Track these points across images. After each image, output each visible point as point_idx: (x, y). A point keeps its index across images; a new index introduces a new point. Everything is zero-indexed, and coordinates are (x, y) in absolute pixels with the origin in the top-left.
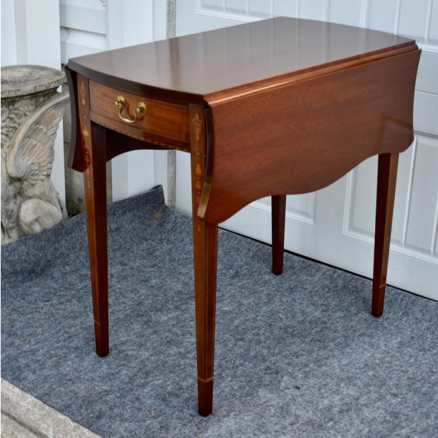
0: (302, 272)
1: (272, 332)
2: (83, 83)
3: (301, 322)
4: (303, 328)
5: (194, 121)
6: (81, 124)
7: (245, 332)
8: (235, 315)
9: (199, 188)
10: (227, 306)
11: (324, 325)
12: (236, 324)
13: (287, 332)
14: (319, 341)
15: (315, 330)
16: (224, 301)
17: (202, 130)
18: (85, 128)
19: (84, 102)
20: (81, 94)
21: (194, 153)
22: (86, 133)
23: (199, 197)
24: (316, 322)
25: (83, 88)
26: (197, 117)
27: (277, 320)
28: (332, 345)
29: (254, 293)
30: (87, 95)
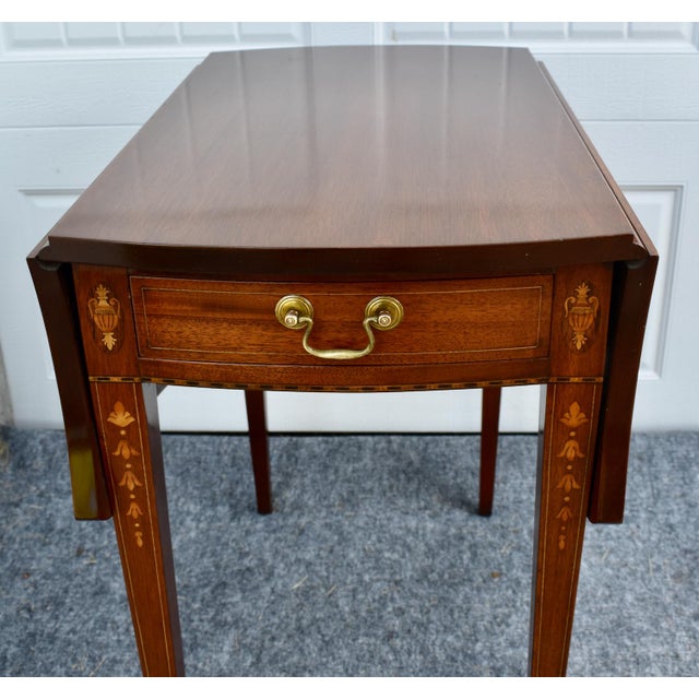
0: (334, 458)
1: (416, 596)
2: (102, 292)
3: (431, 553)
4: (447, 563)
5: (571, 306)
6: (98, 398)
7: (381, 617)
8: (323, 590)
9: (571, 454)
10: (292, 578)
11: (466, 543)
12: (347, 609)
13: (434, 583)
14: (493, 575)
15: (465, 557)
16: (276, 571)
17: (596, 321)
18: (119, 406)
19: (109, 341)
20: (93, 324)
21: (563, 381)
22: (122, 419)
23: (569, 477)
24: (449, 543)
25: (103, 303)
26: (583, 291)
27: (395, 567)
28: (520, 574)
29: (302, 532)
30: (122, 320)
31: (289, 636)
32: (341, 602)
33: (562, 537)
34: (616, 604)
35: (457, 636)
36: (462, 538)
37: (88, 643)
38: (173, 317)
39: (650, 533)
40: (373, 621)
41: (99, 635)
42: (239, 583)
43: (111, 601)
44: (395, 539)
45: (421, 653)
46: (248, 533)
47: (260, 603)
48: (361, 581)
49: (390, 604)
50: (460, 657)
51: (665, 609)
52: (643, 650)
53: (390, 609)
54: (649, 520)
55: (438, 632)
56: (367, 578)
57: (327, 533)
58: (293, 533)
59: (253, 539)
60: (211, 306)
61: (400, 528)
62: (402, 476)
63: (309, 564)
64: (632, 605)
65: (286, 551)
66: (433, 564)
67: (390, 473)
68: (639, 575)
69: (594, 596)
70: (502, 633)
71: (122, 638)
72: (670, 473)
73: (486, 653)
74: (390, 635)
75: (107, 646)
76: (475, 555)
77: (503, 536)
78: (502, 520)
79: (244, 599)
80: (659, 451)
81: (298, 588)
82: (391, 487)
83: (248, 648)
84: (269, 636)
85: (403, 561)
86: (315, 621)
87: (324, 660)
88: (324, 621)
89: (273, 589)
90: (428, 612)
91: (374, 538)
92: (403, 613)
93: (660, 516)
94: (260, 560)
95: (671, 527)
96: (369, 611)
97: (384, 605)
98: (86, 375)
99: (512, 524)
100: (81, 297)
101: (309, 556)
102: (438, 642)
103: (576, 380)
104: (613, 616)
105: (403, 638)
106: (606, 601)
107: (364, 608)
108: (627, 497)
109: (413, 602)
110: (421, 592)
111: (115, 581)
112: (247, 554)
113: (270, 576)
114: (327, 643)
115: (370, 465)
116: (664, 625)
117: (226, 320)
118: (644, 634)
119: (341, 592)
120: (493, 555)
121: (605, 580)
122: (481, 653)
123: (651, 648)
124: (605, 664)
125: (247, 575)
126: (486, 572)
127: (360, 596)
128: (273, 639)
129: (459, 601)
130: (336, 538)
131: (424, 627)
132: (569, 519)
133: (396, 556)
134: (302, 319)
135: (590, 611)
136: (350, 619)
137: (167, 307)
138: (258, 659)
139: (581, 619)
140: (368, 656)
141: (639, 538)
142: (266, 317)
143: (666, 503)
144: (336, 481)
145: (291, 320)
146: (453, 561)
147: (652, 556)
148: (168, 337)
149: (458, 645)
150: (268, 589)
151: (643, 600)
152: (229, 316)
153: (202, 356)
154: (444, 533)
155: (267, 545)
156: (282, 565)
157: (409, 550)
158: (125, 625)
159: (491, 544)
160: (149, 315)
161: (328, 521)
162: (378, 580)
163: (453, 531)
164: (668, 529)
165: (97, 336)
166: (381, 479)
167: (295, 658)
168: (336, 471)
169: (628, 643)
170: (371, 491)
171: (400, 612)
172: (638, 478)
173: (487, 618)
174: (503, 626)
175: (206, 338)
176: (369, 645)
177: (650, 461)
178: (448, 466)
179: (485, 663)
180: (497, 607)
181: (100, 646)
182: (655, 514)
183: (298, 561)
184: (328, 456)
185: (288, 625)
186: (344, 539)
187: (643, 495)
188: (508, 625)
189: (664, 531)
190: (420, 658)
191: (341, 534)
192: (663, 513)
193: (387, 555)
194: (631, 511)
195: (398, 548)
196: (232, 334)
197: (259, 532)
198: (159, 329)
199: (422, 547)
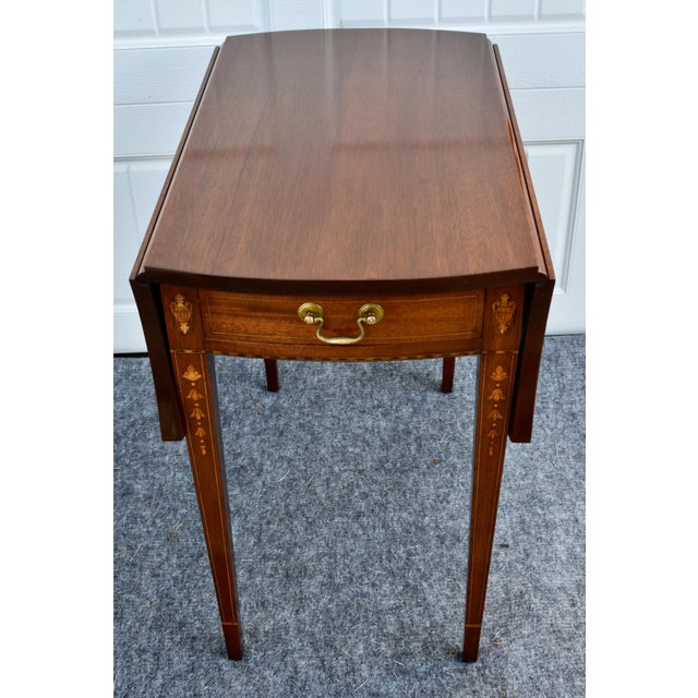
1: (376, 482)
2: (180, 299)
3: (385, 446)
4: (398, 454)
5: (496, 307)
6: (176, 363)
7: (350, 501)
8: (303, 481)
9: (497, 398)
10: (278, 473)
11: (412, 437)
12: (323, 495)
13: (390, 471)
14: (435, 462)
15: (412, 448)
16: (265, 468)
17: (514, 316)
18: (191, 368)
19: (185, 328)
20: (174, 318)
21: (492, 353)
22: (192, 376)
23: (496, 412)
24: (399, 437)
25: (180, 305)
26: (505, 298)
27: (357, 459)
28: (456, 460)
29: (281, 433)
30: (193, 316)
31: (281, 520)
32: (318, 490)
33: (491, 448)
34: (530, 481)
35: (410, 513)
36: (409, 433)
37: (124, 535)
38: (228, 314)
39: (557, 422)
40: (343, 505)
41: (132, 528)
42: (237, 478)
43: (137, 500)
44: (356, 437)
45: (383, 527)
46: (238, 436)
47: (255, 494)
48: (332, 472)
49: (356, 490)
50: (413, 529)
51: (568, 483)
52: (552, 517)
53: (356, 494)
54: (557, 410)
55: (395, 510)
56: (336, 469)
57: (302, 434)
58: (275, 434)
59: (243, 442)
60: (254, 308)
61: (360, 427)
62: (358, 383)
63: (290, 461)
64: (543, 481)
65: (270, 450)
66: (387, 456)
67: (348, 381)
68: (548, 457)
69: (514, 476)
70: (444, 508)
71: (150, 529)
72: (573, 370)
73: (432, 525)
74: (359, 515)
75: (140, 537)
76: (420, 446)
77: (441, 429)
78: (440, 415)
79: (242, 492)
80: (564, 353)
81: (283, 481)
82: (350, 391)
83: (250, 531)
84: (265, 521)
85: (364, 454)
86: (299, 507)
87: (310, 537)
88: (306, 506)
89: (263, 482)
90: (387, 494)
91: (339, 436)
92: (367, 497)
93: (565, 407)
94: (251, 459)
95: (573, 415)
96: (341, 497)
97: (352, 491)
98: (168, 348)
99: (448, 418)
100: (165, 301)
101: (289, 453)
102: (395, 518)
103: (500, 352)
104: (528, 491)
105: (369, 517)
106: (523, 479)
107: (336, 494)
108: (538, 391)
109: (373, 487)
110: (380, 479)
111: (137, 483)
112: (240, 454)
113: (260, 472)
114: (311, 523)
115: (332, 376)
116: (567, 496)
117: (264, 317)
118: (552, 504)
119: (317, 482)
120: (434, 445)
121: (522, 462)
122: (428, 525)
123: (557, 515)
124: (523, 529)
125: (242, 472)
126: (429, 460)
127: (333, 485)
128: (269, 523)
129: (410, 485)
130: (309, 437)
131: (383, 507)
132: (496, 438)
133: (358, 450)
134: (316, 319)
135: (510, 487)
136: (327, 503)
137: (224, 309)
138: (259, 540)
139: (505, 495)
140: (342, 532)
141: (548, 426)
142: (291, 316)
143: (569, 395)
144: (305, 389)
145: (309, 319)
146: (403, 452)
147: (558, 441)
148: (224, 326)
149: (411, 519)
150: (260, 483)
151: (551, 477)
152: (266, 314)
153: (248, 339)
154: (394, 429)
155: (255, 445)
156: (269, 463)
157: (368, 445)
158: (151, 519)
159: (432, 436)
160: (212, 313)
161: (301, 421)
162: (345, 471)
163: (402, 427)
164: (571, 418)
165: (177, 325)
166: (341, 385)
167: (288, 537)
168: (305, 382)
169: (540, 511)
170: (334, 395)
171: (365, 496)
172: (547, 376)
173: (432, 497)
174: (445, 503)
175: (251, 328)
176: (343, 523)
177: (557, 361)
178: (395, 373)
179: (432, 533)
180: (439, 487)
181: (135, 537)
182: (561, 405)
183: (281, 457)
184: (297, 370)
185: (278, 510)
186: (315, 439)
187: (552, 389)
188: (448, 502)
189: (568, 420)
190: (382, 531)
191: (313, 434)
192: (567, 403)
193: (351, 449)
194: (542, 403)
195: (359, 443)
196: (269, 326)
197: (248, 434)
198: (218, 322)
199: (378, 442)
